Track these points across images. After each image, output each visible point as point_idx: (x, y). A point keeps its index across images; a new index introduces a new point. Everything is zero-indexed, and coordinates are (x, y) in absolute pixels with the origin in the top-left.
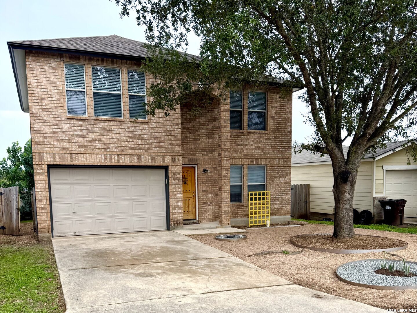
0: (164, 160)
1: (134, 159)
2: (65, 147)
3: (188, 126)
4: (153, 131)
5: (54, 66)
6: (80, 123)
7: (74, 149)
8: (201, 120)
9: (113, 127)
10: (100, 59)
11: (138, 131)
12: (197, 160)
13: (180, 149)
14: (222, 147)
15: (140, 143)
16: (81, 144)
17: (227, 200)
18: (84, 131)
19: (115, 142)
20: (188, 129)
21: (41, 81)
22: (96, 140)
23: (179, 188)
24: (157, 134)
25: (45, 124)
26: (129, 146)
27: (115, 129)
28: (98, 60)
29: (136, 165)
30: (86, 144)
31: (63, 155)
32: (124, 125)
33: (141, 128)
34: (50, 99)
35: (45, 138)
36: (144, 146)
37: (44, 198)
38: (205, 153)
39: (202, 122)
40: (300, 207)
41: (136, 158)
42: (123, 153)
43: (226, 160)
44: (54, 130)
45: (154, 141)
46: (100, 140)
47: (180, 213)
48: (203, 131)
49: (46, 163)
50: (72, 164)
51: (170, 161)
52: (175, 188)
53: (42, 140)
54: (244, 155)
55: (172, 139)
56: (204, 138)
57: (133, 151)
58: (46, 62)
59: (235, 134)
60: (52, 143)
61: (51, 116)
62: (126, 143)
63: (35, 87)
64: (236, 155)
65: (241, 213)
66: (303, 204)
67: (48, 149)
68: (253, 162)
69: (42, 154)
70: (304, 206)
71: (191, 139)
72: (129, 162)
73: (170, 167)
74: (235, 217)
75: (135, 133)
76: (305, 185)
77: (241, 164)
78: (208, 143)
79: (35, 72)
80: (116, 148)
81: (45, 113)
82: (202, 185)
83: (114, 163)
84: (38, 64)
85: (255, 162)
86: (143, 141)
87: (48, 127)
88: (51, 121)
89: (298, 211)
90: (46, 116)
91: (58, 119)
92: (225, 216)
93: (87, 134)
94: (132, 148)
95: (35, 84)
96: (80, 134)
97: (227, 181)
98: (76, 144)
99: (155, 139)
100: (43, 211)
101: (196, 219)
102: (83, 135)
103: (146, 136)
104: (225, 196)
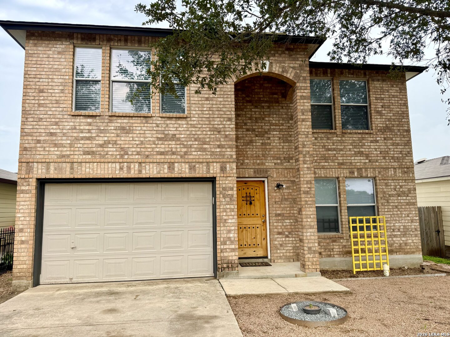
0: (209, 169)
1: (164, 168)
2: (64, 153)
3: (254, 127)
4: (194, 129)
5: (60, 50)
6: (89, 120)
7: (76, 157)
8: (271, 119)
9: (136, 125)
10: (123, 38)
11: (171, 129)
12: (267, 172)
13: (234, 153)
14: (300, 149)
15: (173, 146)
16: (87, 149)
17: (311, 230)
18: (93, 131)
19: (137, 145)
20: (254, 130)
21: (41, 69)
22: (110, 143)
23: (232, 210)
24: (199, 133)
25: (40, 123)
26: (158, 150)
27: (137, 128)
28: (120, 40)
29: (166, 176)
30: (94, 149)
31: (60, 164)
32: (151, 122)
33: (175, 125)
34: (51, 91)
35: (39, 142)
36: (179, 150)
37: (26, 226)
38: (279, 161)
39: (274, 122)
40: (429, 238)
41: (166, 166)
42: (147, 160)
43: (308, 168)
44: (52, 131)
45: (194, 143)
46: (115, 143)
47: (233, 250)
48: (275, 133)
49: (36, 176)
50: (72, 177)
51: (218, 171)
52: (225, 210)
53: (33, 145)
54: (338, 163)
55: (222, 140)
56: (276, 141)
57: (163, 157)
58: (50, 46)
59: (323, 136)
60: (47, 149)
61: (49, 113)
62: (154, 146)
63: (32, 76)
64: (326, 164)
65: (339, 250)
66: (434, 233)
67: (41, 156)
68: (353, 173)
69: (31, 164)
70: (436, 238)
71: (258, 144)
72: (155, 172)
73: (217, 179)
74: (330, 256)
75: (166, 132)
76: (433, 208)
77: (334, 176)
78: (283, 148)
79: (34, 59)
80: (138, 153)
81: (42, 109)
82: (274, 206)
83: (133, 174)
84: (40, 48)
85: (356, 174)
86: (178, 143)
87: (44, 127)
88: (48, 120)
89: (428, 244)
90: (43, 113)
91: (59, 116)
92: (309, 255)
93: (98, 136)
94: (162, 153)
95: (34, 73)
96: (87, 135)
97: (311, 199)
98: (81, 149)
99: (196, 140)
100: (23, 246)
101: (267, 257)
102: (91, 137)
103: (183, 136)
104: (308, 223)
